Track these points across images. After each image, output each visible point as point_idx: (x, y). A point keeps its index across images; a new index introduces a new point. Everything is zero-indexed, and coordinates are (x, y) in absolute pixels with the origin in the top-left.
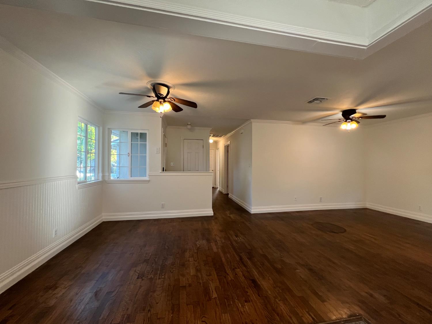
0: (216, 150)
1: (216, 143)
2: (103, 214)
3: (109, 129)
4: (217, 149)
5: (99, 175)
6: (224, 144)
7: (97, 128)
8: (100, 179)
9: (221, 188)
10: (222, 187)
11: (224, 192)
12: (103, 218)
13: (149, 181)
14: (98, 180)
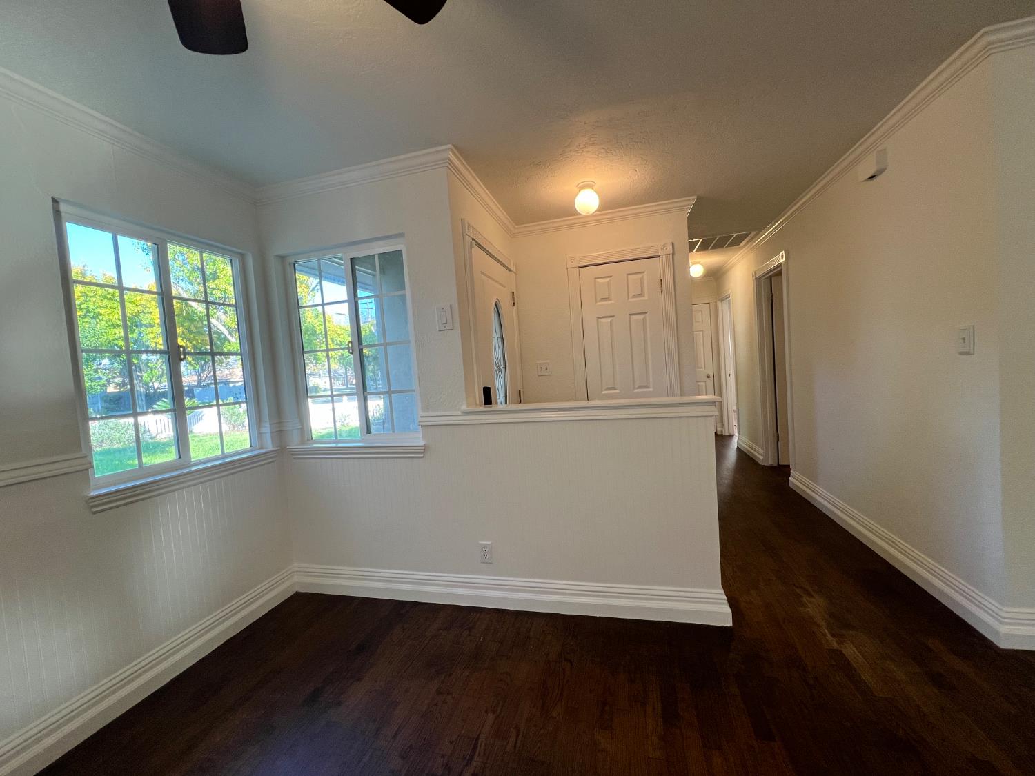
0: (719, 304)
1: (715, 277)
2: (296, 566)
3: (282, 258)
4: (722, 300)
5: (264, 430)
6: (753, 270)
7: (236, 261)
8: (269, 446)
9: (745, 439)
10: (753, 438)
11: (763, 456)
12: (296, 579)
13: (425, 449)
14: (262, 448)
